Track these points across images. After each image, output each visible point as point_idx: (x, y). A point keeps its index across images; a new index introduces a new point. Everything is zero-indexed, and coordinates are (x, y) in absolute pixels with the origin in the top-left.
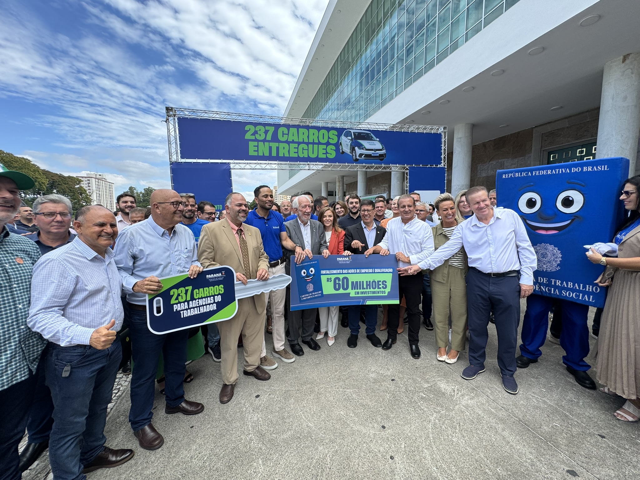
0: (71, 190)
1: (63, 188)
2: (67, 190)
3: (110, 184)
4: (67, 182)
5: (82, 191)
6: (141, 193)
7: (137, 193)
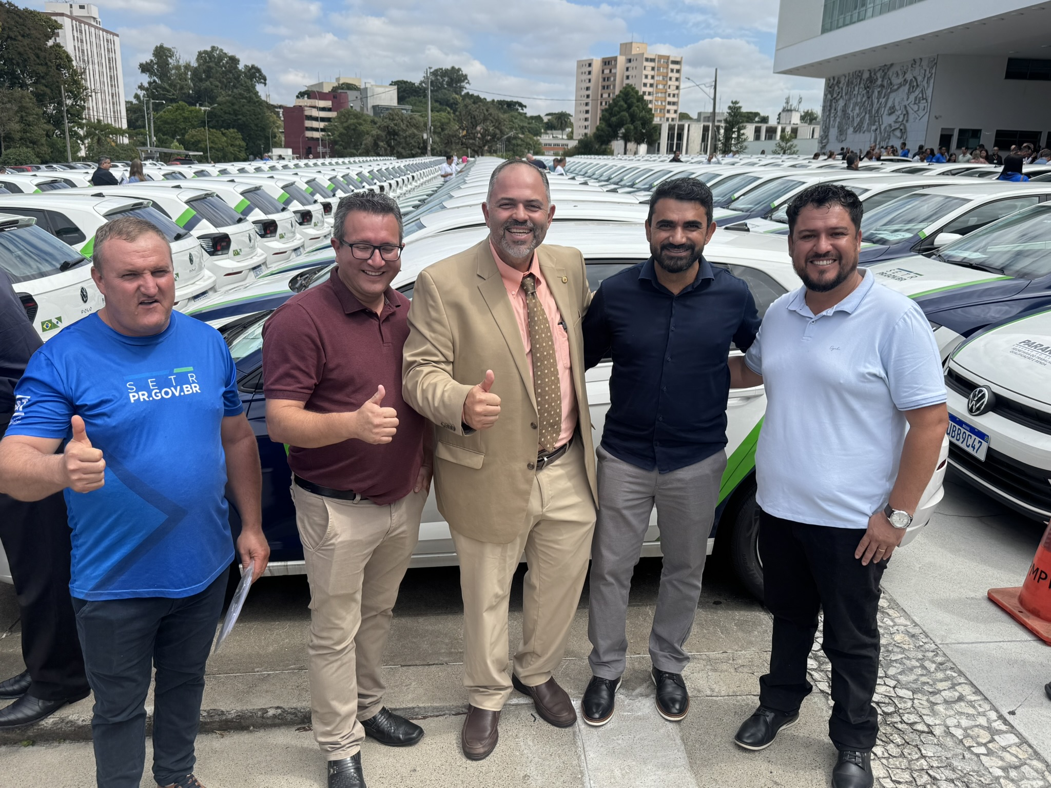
0: (38, 57)
1: (21, 50)
2: (33, 57)
3: (110, 37)
4: (28, 32)
5: (61, 59)
6: (187, 67)
7: (178, 68)
